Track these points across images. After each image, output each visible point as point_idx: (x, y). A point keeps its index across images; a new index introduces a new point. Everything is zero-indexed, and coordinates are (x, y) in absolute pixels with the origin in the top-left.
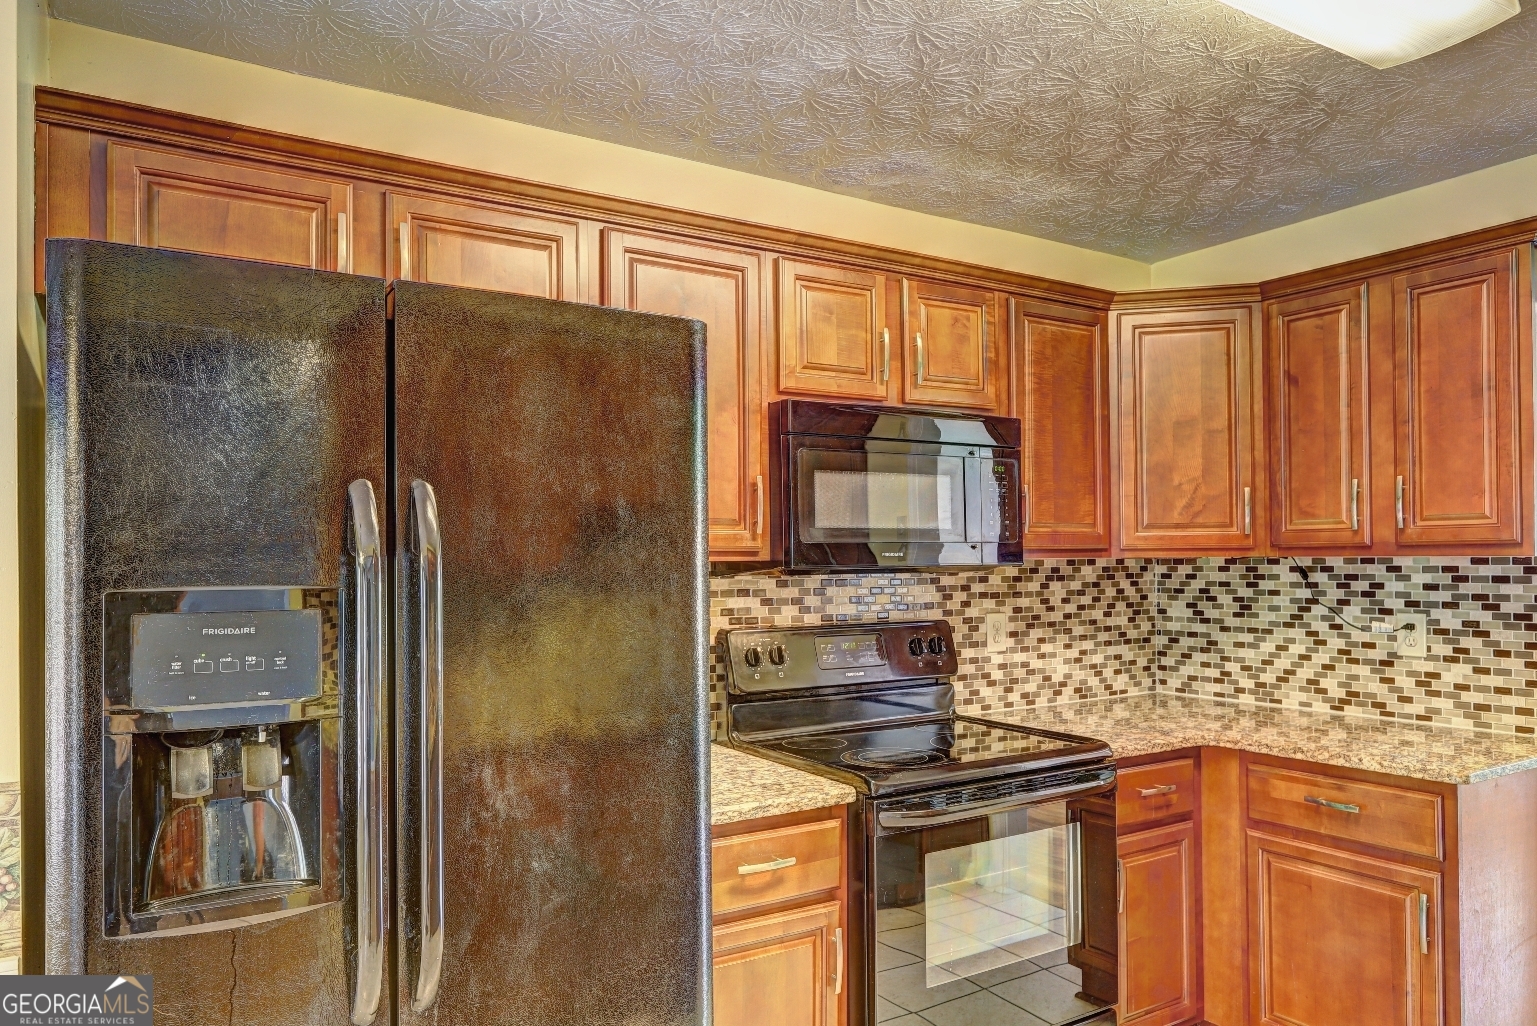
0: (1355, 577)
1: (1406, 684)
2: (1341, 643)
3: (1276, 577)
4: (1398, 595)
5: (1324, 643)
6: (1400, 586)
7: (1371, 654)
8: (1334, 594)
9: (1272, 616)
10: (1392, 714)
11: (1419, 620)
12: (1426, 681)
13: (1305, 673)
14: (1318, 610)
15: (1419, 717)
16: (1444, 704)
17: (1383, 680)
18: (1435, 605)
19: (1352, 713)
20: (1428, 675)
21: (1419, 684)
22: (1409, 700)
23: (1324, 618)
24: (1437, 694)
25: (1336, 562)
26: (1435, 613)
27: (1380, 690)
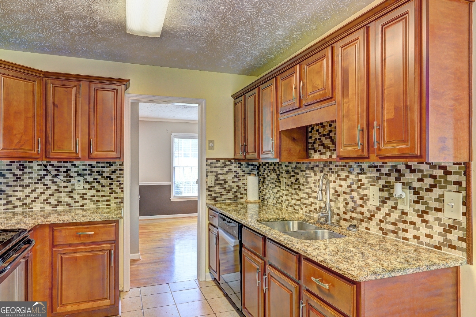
0: (61, 167)
1: (77, 197)
2: (56, 187)
3: (32, 167)
4: (75, 172)
5: (50, 188)
6: (76, 170)
7: (66, 190)
8: (54, 172)
9: (30, 181)
10: (72, 207)
11: (82, 179)
12: (83, 196)
13: (43, 197)
14: (49, 177)
15: (81, 206)
16: (87, 201)
17: (69, 197)
18: (86, 174)
19: (60, 208)
20: (83, 194)
21: (80, 197)
22: (78, 202)
23: (50, 180)
24: (86, 199)
25: (55, 163)
26: (86, 177)
27: (69, 201)
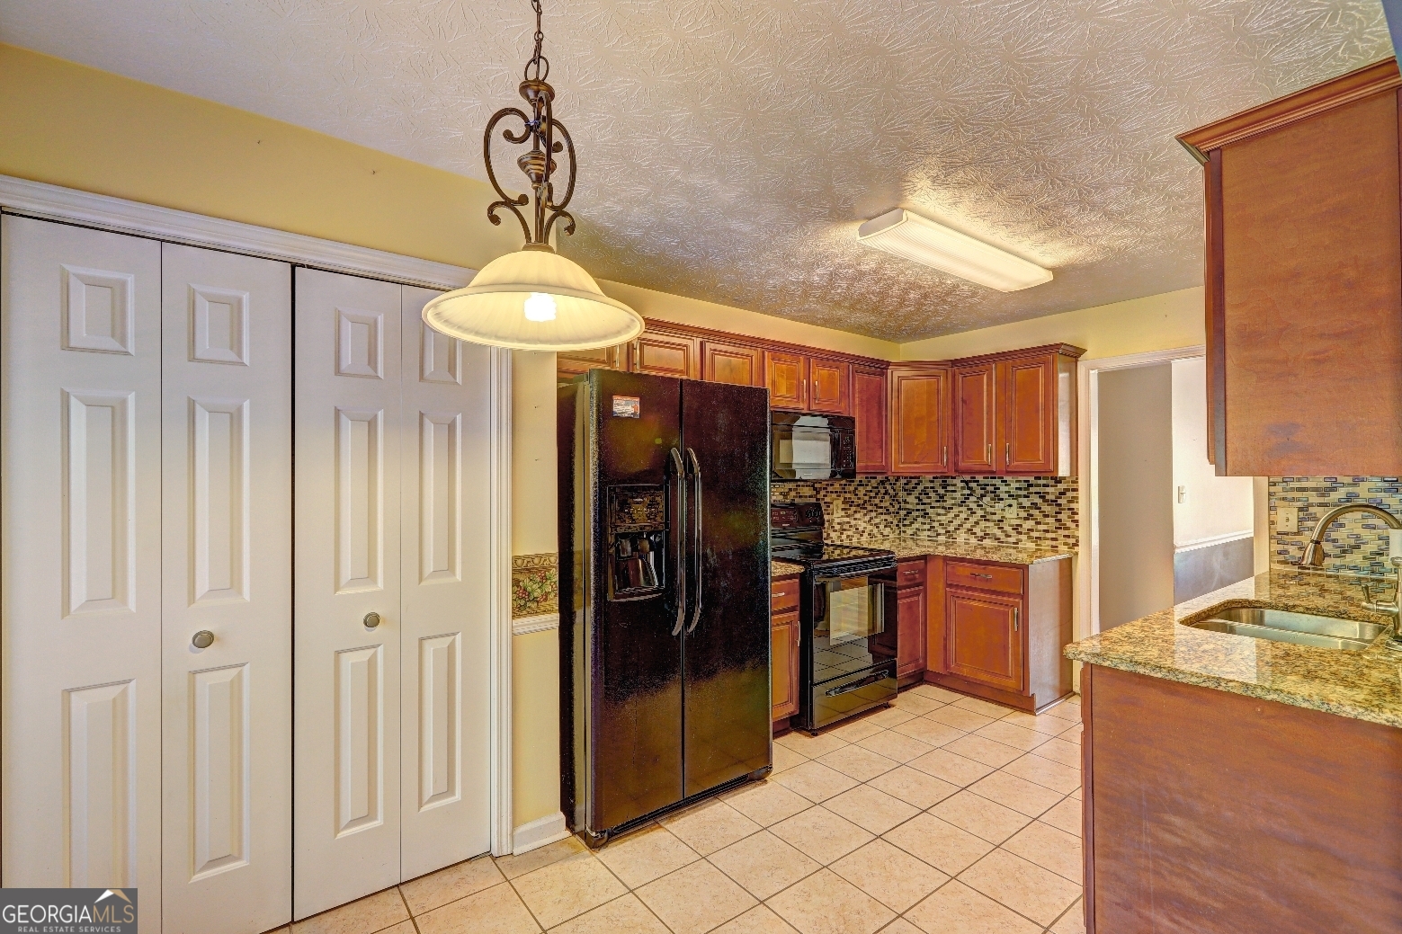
0: (988, 485)
1: (1009, 529)
2: (982, 513)
3: (955, 485)
4: (1006, 492)
5: (975, 513)
6: (1007, 489)
7: (995, 517)
8: (979, 492)
9: (953, 502)
10: (1002, 542)
11: (1014, 502)
12: (1017, 528)
13: (968, 525)
14: (973, 499)
15: (1014, 543)
16: (1024, 537)
17: (999, 528)
18: (1020, 496)
19: (987, 542)
20: (1017, 525)
21: (1013, 529)
22: (1010, 536)
23: (975, 502)
24: (1021, 533)
25: (980, 478)
26: (1021, 500)
27: (999, 533)
